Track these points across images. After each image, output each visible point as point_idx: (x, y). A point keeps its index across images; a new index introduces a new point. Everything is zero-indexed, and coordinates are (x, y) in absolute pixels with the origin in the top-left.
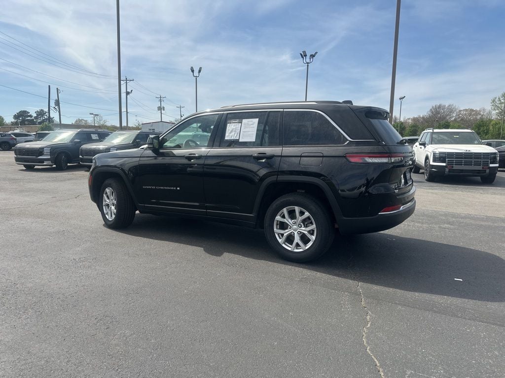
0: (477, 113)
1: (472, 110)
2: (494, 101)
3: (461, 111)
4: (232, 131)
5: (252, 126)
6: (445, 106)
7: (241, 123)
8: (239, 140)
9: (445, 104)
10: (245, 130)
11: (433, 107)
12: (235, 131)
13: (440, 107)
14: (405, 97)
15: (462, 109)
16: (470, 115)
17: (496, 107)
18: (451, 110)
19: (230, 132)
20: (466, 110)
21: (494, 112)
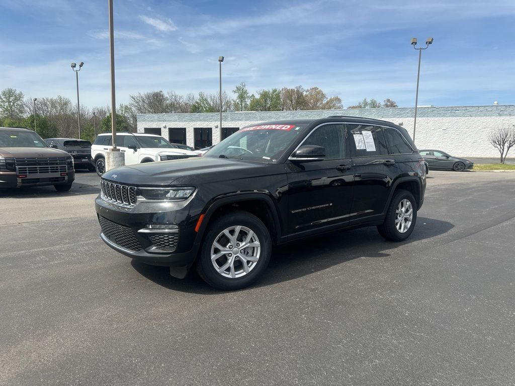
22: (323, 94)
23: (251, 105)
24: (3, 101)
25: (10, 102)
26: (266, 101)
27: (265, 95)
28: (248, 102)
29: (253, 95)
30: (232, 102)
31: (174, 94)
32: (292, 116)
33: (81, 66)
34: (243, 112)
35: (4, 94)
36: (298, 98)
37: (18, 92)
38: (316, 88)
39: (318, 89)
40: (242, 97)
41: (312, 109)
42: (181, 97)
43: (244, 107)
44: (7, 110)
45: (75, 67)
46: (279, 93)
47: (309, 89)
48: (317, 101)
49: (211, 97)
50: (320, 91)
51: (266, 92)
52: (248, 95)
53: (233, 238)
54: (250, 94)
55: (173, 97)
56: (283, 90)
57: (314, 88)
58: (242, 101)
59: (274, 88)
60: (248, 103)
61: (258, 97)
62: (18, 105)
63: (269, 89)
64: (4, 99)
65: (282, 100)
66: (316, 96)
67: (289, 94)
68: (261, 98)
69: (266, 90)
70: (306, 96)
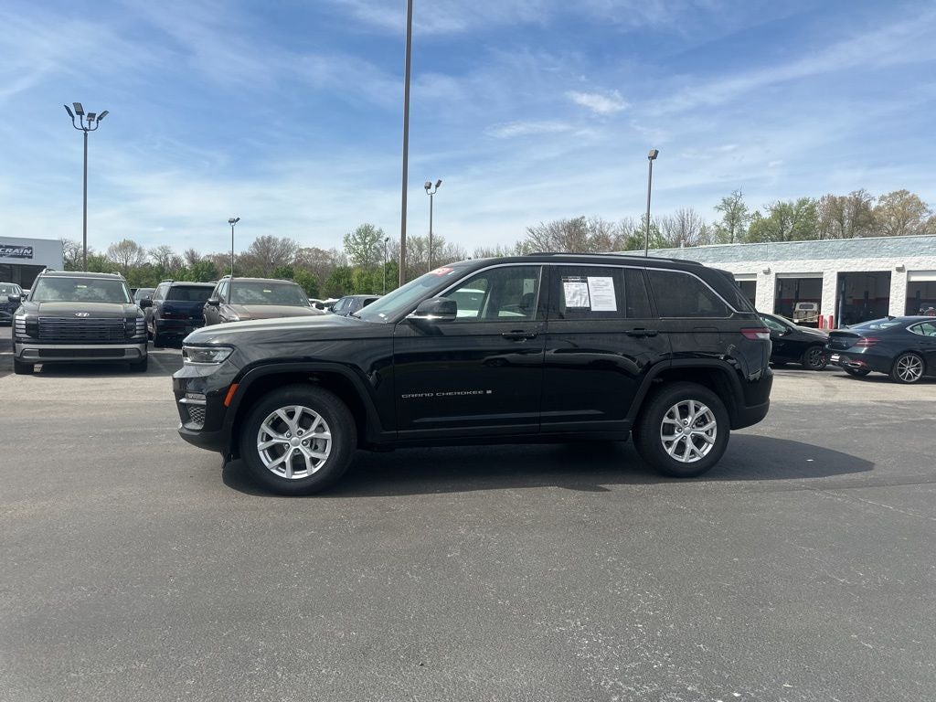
0: (325, 255)
1: (317, 251)
2: (347, 240)
3: (301, 250)
4: (574, 296)
5: (605, 288)
6: (277, 239)
7: (586, 282)
8: (590, 308)
9: (276, 236)
10: (595, 294)
11: (258, 240)
12: (581, 295)
13: (269, 239)
14: (238, 219)
15: (303, 248)
16: (317, 257)
17: (351, 249)
18: (286, 247)
19: (571, 295)
20: (310, 250)
21: (348, 256)
22: (919, 204)
23: (751, 231)
24: (357, 244)
25: (366, 244)
26: (782, 223)
27: (782, 213)
28: (747, 226)
29: (757, 213)
30: (713, 227)
31: (599, 220)
32: (812, 250)
33: (437, 186)
34: (733, 245)
35: (359, 232)
36: (857, 213)
37: (376, 229)
38: (904, 193)
39: (908, 193)
40: (733, 218)
41: (892, 233)
42: (610, 225)
43: (738, 236)
44: (361, 256)
45: (429, 188)
46: (812, 207)
47: (887, 195)
48: (906, 218)
49: (665, 221)
50: (913, 198)
51: (784, 205)
52: (746, 213)
53: (293, 424)
54: (751, 212)
55: (598, 226)
56: (823, 199)
57: (897, 193)
58: (733, 225)
59: (801, 197)
60: (747, 229)
61: (766, 215)
62: (375, 248)
63: (791, 199)
64: (358, 240)
65: (820, 219)
66: (904, 208)
67: (835, 206)
68: (774, 217)
69: (786, 201)
70: (879, 209)
